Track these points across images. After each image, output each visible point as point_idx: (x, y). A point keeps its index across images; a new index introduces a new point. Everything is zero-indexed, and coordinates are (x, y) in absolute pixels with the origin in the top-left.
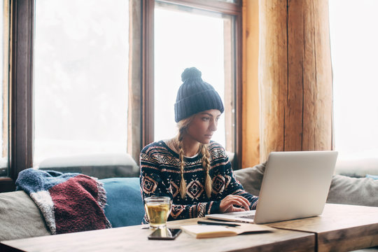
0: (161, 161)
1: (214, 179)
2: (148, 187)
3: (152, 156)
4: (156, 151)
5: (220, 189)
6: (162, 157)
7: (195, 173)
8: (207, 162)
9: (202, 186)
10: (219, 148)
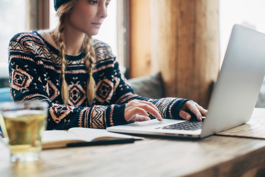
0: (37, 52)
1: (99, 84)
2: (20, 82)
3: (24, 44)
4: (29, 39)
5: (108, 96)
6: (38, 47)
7: (76, 75)
8: (91, 62)
9: (84, 92)
10: (106, 47)
